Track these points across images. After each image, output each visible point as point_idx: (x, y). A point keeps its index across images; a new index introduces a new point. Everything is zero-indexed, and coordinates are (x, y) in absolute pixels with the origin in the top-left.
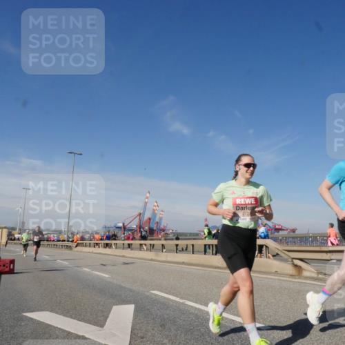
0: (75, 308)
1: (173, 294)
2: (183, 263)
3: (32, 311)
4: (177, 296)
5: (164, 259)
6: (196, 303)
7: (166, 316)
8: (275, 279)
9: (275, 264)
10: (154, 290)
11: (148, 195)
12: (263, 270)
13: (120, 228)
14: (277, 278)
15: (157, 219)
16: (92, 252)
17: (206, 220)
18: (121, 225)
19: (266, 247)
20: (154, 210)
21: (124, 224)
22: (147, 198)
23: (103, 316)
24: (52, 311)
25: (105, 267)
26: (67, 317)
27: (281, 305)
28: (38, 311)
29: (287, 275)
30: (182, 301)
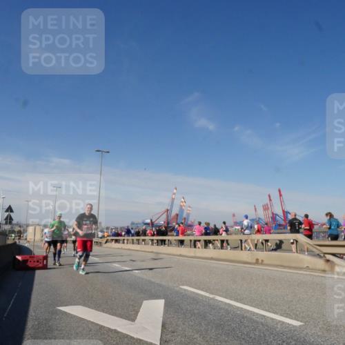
0: (107, 302)
1: (202, 290)
2: (212, 259)
3: (66, 306)
4: (206, 291)
5: (192, 254)
6: (227, 298)
7: (196, 311)
8: (306, 275)
9: (306, 259)
10: (183, 285)
11: (175, 191)
12: (293, 265)
13: (148, 224)
14: (308, 273)
15: (185, 215)
16: (122, 248)
17: (234, 215)
18: (149, 221)
19: (297, 241)
20: (181, 206)
21: (151, 220)
22: (174, 194)
23: (134, 310)
24: (84, 305)
25: (134, 263)
26: (99, 311)
27: (313, 301)
28: (71, 305)
29: (319, 270)
30: (211, 296)
